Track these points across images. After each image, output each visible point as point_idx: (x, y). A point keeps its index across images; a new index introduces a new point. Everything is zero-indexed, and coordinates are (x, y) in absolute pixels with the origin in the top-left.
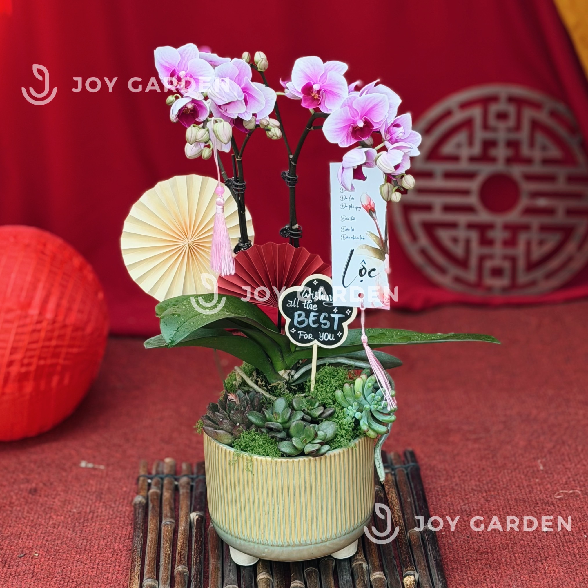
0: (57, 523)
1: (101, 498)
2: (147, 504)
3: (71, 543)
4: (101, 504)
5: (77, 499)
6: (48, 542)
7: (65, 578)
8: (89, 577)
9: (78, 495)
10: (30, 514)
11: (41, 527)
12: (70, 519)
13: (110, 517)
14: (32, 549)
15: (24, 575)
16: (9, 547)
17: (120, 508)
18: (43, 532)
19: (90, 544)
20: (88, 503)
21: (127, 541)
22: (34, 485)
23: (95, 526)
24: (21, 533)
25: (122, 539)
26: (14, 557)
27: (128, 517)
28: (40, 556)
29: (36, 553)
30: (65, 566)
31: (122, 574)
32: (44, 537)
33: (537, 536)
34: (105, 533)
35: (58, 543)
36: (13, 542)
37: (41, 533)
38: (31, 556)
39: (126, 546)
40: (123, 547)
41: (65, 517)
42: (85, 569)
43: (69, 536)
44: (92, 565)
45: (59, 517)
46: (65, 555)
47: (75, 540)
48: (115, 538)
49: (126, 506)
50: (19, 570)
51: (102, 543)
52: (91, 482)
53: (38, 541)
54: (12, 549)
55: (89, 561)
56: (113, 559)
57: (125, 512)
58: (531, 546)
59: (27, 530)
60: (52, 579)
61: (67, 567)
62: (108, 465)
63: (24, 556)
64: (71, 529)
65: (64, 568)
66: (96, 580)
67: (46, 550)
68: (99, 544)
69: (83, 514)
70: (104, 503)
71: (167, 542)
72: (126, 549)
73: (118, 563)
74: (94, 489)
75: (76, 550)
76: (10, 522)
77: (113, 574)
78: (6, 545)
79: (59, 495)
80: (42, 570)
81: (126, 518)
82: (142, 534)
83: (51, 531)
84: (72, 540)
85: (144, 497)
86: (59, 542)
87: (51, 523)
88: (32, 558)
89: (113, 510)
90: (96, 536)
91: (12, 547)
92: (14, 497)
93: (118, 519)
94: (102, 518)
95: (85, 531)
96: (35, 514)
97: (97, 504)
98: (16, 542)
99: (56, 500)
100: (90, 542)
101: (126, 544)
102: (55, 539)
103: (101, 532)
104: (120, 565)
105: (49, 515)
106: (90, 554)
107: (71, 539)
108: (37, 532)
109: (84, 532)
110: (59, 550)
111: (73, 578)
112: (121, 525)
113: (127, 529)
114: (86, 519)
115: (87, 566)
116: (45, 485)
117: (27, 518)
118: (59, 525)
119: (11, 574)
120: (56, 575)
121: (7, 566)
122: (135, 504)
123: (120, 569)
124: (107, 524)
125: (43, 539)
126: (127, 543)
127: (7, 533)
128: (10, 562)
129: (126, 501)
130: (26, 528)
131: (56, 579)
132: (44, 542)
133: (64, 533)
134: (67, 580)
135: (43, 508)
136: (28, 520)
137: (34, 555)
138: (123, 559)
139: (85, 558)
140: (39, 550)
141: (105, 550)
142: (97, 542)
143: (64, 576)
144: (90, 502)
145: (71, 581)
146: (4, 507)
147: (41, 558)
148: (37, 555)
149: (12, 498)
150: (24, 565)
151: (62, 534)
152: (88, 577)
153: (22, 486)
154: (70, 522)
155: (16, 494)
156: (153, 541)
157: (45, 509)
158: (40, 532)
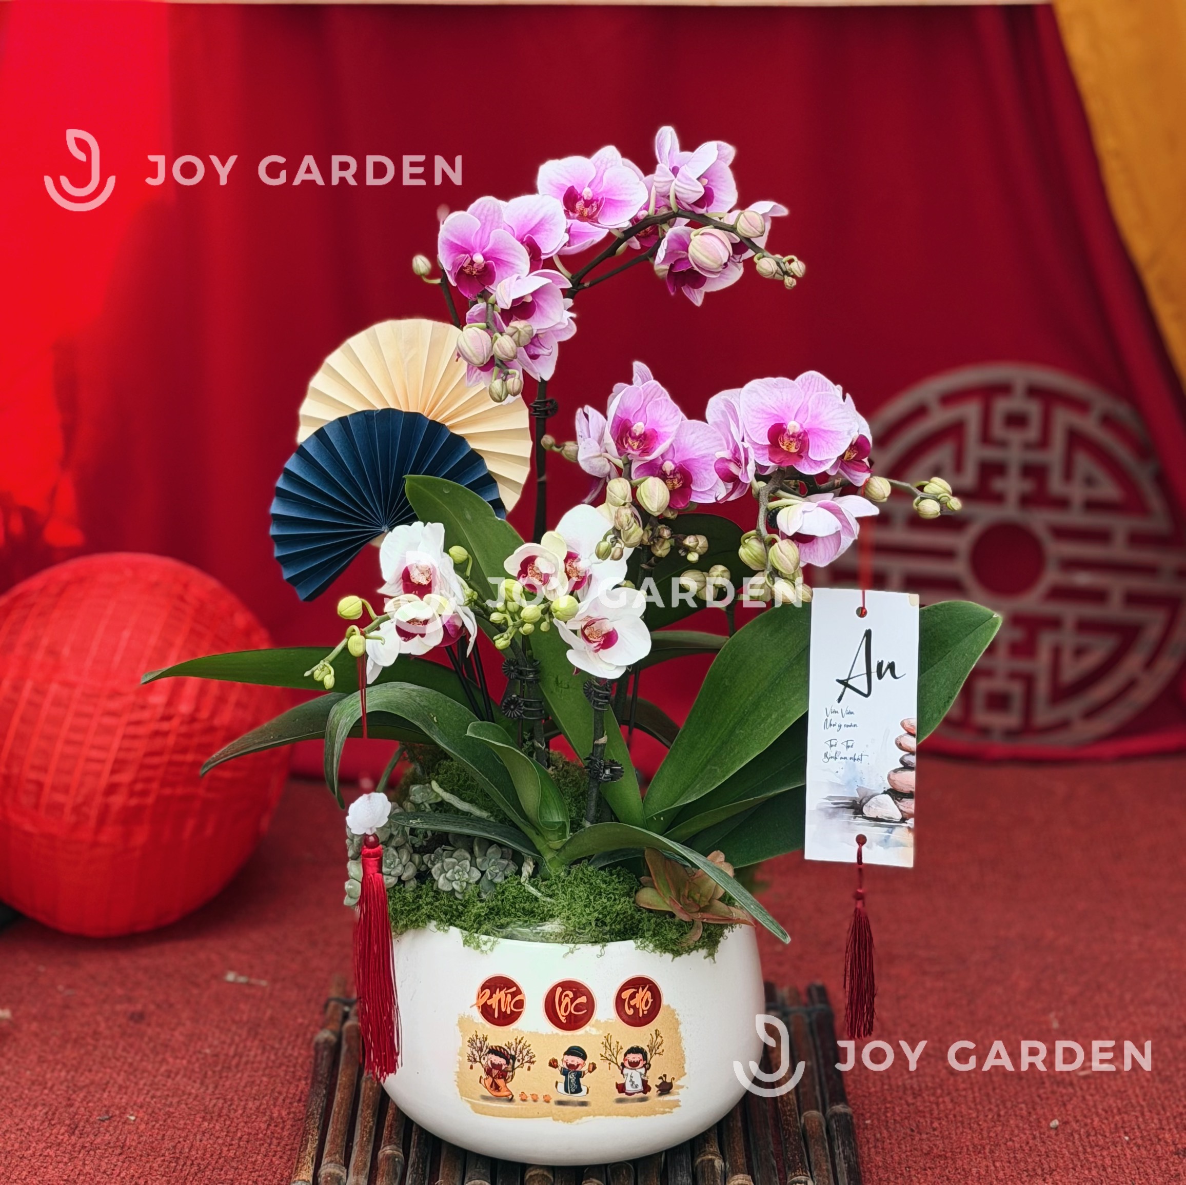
0: (174, 1070)
1: (257, 1034)
2: (338, 1045)
3: (196, 1103)
4: (256, 1042)
5: (213, 1033)
6: (154, 1100)
7: (178, 1158)
8: (222, 1159)
9: (217, 1027)
10: (128, 1052)
11: (146, 1075)
12: (197, 1065)
13: (270, 1064)
14: (126, 1109)
15: (106, 1150)
16: (85, 1103)
17: (289, 1051)
18: (149, 1083)
19: (231, 1105)
20: (233, 1041)
21: (295, 1104)
22: (139, 1007)
23: (241, 1079)
24: (108, 1083)
25: (288, 1101)
26: (91, 1120)
27: (302, 1066)
28: (138, 1120)
29: (132, 1115)
30: (181, 1140)
31: (281, 1157)
32: (148, 1092)
33: (1038, 1135)
34: (258, 1091)
35: (171, 1103)
36: (93, 1096)
37: (145, 1084)
38: (123, 1120)
39: (294, 1113)
40: (289, 1114)
41: (189, 1062)
42: (215, 1146)
43: (193, 1091)
44: (228, 1139)
45: (178, 1061)
46: (182, 1122)
47: (203, 1099)
48: (276, 1099)
49: (300, 1048)
50: (99, 1140)
51: (250, 1104)
52: (242, 1006)
53: (138, 1097)
54: (89, 1107)
55: (225, 1133)
56: (269, 1132)
57: (297, 1058)
58: (1027, 1151)
59: (120, 1080)
60: (155, 1159)
61: (185, 1141)
62: (274, 981)
63: (109, 1119)
64: (198, 1081)
65: (179, 1142)
66: (234, 1164)
67: (150, 1111)
68: (245, 1108)
69: (222, 1057)
70: (261, 1041)
71: (368, 1108)
72: (293, 1118)
73: (277, 1138)
74: (245, 1018)
75: (203, 1114)
76: (91, 1063)
77: (265, 1156)
78: (79, 1100)
79: (184, 1025)
80: (140, 1143)
81: (298, 1068)
82: (324, 1092)
83: (163, 1082)
84: (199, 1098)
85: (333, 1032)
86: (175, 1100)
87: (163, 1069)
88: (125, 1123)
89: (276, 1054)
90: (241, 1094)
91: (91, 1104)
92: (103, 1025)
93: (284, 1068)
94: (255, 1065)
95: (224, 1086)
96: (136, 1053)
97: (249, 1044)
98: (98, 1096)
99: (177, 1033)
100: (229, 1103)
101: (293, 1110)
102: (168, 1095)
103: (252, 1089)
104: (279, 1143)
105: (160, 1057)
106: (228, 1123)
107: (197, 1096)
108: (136, 1084)
109: (220, 1087)
110: (173, 1113)
111: (193, 1158)
112: (288, 1077)
113: (297, 1086)
114: (226, 1065)
115: (220, 1141)
116: (158, 1006)
117: (122, 1060)
118: (177, 1074)
119: (84, 1147)
120: (163, 1152)
121: (77, 1132)
122: (317, 1044)
123: (279, 1149)
124: (263, 1075)
125: (147, 1094)
126: (296, 1108)
127: (83, 1081)
128: (84, 1127)
129: (300, 1041)
130: (119, 1074)
131: (162, 1158)
132: (148, 1099)
133: (185, 1087)
134: (181, 1162)
135: (151, 1045)
136: (124, 1063)
137: (128, 1119)
138: (286, 1133)
139: (217, 1128)
140: (138, 1112)
141: (254, 1117)
142: (242, 1103)
143: (178, 1155)
144: (237, 1039)
145: (189, 1163)
146: (83, 1038)
147: (140, 1124)
148: (133, 1118)
149: (98, 1024)
150: (108, 1134)
151: (182, 1088)
152: (220, 1158)
153: (118, 1007)
154: (197, 1070)
155: (107, 1020)
156: (344, 1104)
157: (155, 1047)
158: (142, 1082)
